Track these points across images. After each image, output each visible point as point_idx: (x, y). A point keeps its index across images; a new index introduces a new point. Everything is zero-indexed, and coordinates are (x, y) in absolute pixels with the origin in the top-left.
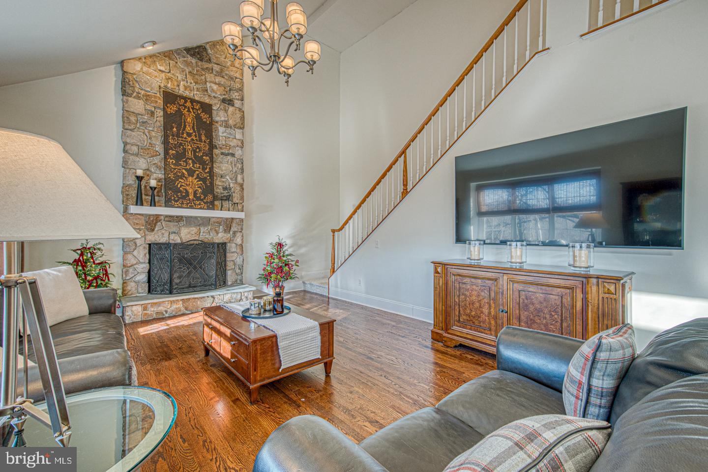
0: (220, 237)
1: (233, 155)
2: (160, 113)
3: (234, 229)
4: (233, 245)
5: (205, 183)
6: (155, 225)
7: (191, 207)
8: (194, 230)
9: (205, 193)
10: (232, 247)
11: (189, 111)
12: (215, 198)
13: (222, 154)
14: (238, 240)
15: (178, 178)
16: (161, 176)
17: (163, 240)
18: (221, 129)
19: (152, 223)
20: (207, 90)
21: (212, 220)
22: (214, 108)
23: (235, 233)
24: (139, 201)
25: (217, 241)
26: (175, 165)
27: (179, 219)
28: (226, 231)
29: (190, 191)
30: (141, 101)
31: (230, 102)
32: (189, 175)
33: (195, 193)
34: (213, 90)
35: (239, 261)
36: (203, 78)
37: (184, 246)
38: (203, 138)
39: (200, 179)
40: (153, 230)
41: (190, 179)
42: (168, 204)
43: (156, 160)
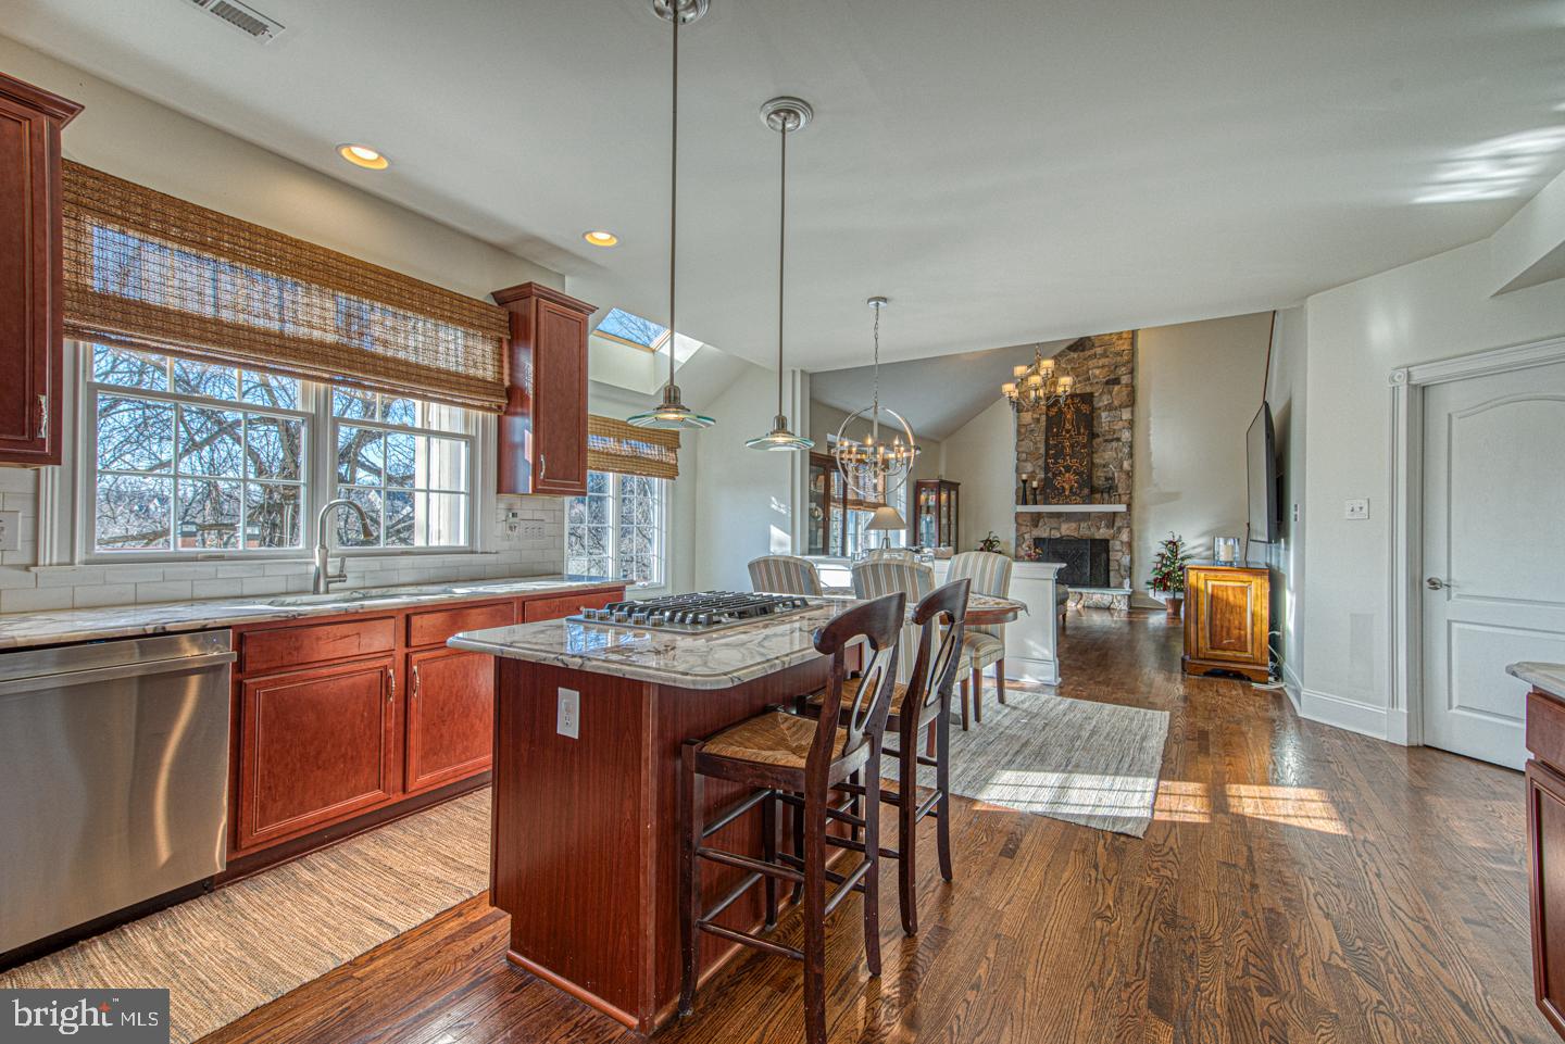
0: (1103, 533)
1: (1118, 440)
2: (1044, 418)
3: (1118, 523)
4: (1118, 543)
5: (1081, 477)
6: (1038, 522)
7: (1067, 503)
8: (1074, 525)
9: (1081, 487)
10: (1116, 545)
11: (1069, 408)
12: (1093, 490)
13: (1106, 441)
14: (1125, 537)
15: (1055, 475)
16: (1043, 476)
17: (1045, 535)
18: (1104, 415)
19: (1036, 519)
20: (1089, 379)
21: (1092, 515)
22: (1096, 394)
23: (1119, 529)
24: (1025, 502)
25: (1098, 537)
26: (1054, 464)
27: (1058, 515)
28: (1107, 527)
29: (1067, 487)
30: (1030, 413)
31: (1116, 381)
32: (1066, 472)
33: (1071, 489)
34: (1095, 377)
35: (1126, 560)
36: (1085, 368)
37: (1060, 540)
38: (1082, 431)
39: (1077, 474)
40: (1037, 526)
41: (1067, 475)
42: (1046, 502)
43: (1041, 462)
